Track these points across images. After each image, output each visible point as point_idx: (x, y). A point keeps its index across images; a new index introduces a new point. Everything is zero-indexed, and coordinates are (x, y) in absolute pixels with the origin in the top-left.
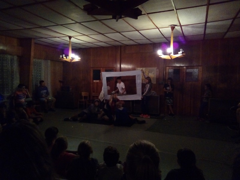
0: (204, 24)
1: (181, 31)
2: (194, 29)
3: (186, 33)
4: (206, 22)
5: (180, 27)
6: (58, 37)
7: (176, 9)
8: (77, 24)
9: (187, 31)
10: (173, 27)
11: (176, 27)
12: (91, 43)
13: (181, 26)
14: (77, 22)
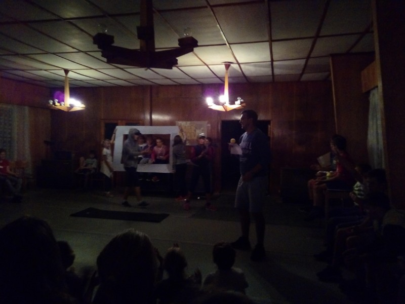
0: (270, 63)
1: (240, 71)
2: (258, 69)
3: (247, 73)
4: (272, 61)
5: (237, 65)
6: (45, 70)
7: (229, 44)
8: (81, 54)
9: (249, 70)
10: (228, 65)
11: (232, 65)
12: (102, 80)
13: (239, 64)
14: (80, 51)
